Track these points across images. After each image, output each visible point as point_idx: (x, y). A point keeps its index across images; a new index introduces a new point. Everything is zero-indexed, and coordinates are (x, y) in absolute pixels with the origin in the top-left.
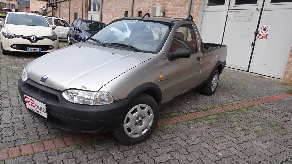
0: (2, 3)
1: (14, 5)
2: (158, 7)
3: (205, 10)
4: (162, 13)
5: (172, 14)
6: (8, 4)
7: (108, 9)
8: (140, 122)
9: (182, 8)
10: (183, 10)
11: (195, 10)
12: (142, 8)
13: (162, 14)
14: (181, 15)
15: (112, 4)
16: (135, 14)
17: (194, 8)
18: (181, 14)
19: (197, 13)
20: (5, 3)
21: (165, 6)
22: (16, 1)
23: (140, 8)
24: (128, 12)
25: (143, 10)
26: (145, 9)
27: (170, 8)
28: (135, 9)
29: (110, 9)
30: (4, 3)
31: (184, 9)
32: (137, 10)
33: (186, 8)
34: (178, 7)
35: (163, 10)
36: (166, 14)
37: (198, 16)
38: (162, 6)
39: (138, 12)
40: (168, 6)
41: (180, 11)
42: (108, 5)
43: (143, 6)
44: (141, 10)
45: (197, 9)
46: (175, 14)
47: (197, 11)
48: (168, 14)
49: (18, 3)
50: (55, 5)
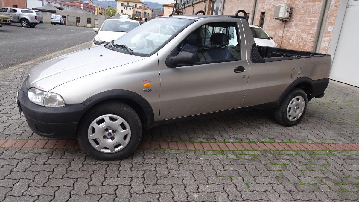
0: (138, 12)
1: (148, 13)
2: (282, 5)
3: (349, 6)
4: (287, 13)
5: (301, 14)
6: (142, 13)
7: (229, 11)
8: (109, 135)
9: (315, 4)
10: (316, 8)
11: (332, 6)
12: (265, 8)
13: (287, 15)
14: (313, 15)
15: (234, 6)
16: (257, 17)
17: (332, 3)
18: (313, 13)
19: (335, 10)
20: (141, 12)
21: (294, 4)
22: (150, 9)
23: (263, 8)
24: (250, 15)
25: (267, 10)
26: (269, 10)
27: (298, 6)
28: (258, 10)
29: (231, 12)
30: (139, 12)
31: (317, 6)
32: (259, 11)
33: (320, 4)
34: (310, 3)
35: (290, 9)
36: (293, 14)
37: (336, 15)
38: (290, 3)
39: (261, 14)
40: (296, 3)
41: (312, 9)
42: (230, 6)
43: (266, 5)
44: (263, 11)
45: (336, 4)
46: (304, 14)
47: (336, 7)
48: (296, 15)
49: (153, 11)
50: (181, 11)
